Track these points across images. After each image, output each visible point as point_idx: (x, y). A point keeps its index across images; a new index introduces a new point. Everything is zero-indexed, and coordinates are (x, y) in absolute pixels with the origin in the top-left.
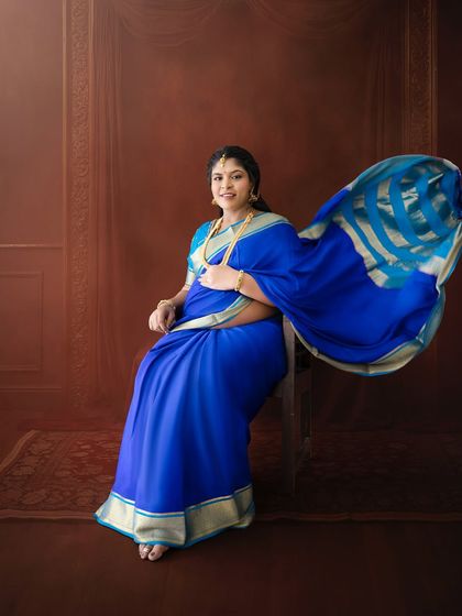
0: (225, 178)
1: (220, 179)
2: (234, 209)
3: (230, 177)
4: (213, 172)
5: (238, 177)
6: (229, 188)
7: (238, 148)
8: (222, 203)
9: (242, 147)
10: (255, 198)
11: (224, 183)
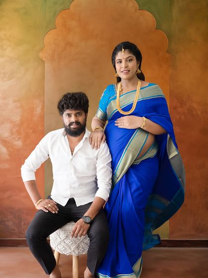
0: (123, 61)
1: (121, 62)
2: (129, 79)
3: (126, 61)
4: (116, 59)
5: (131, 60)
6: (126, 67)
7: (128, 42)
8: (123, 76)
9: (131, 42)
10: (139, 71)
11: (123, 65)
